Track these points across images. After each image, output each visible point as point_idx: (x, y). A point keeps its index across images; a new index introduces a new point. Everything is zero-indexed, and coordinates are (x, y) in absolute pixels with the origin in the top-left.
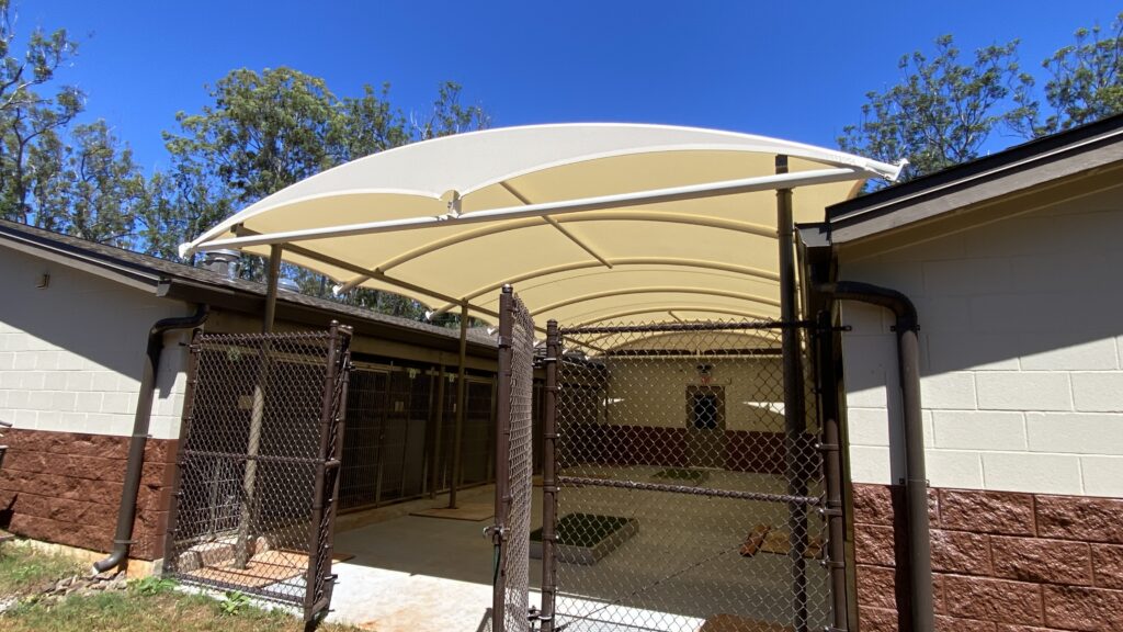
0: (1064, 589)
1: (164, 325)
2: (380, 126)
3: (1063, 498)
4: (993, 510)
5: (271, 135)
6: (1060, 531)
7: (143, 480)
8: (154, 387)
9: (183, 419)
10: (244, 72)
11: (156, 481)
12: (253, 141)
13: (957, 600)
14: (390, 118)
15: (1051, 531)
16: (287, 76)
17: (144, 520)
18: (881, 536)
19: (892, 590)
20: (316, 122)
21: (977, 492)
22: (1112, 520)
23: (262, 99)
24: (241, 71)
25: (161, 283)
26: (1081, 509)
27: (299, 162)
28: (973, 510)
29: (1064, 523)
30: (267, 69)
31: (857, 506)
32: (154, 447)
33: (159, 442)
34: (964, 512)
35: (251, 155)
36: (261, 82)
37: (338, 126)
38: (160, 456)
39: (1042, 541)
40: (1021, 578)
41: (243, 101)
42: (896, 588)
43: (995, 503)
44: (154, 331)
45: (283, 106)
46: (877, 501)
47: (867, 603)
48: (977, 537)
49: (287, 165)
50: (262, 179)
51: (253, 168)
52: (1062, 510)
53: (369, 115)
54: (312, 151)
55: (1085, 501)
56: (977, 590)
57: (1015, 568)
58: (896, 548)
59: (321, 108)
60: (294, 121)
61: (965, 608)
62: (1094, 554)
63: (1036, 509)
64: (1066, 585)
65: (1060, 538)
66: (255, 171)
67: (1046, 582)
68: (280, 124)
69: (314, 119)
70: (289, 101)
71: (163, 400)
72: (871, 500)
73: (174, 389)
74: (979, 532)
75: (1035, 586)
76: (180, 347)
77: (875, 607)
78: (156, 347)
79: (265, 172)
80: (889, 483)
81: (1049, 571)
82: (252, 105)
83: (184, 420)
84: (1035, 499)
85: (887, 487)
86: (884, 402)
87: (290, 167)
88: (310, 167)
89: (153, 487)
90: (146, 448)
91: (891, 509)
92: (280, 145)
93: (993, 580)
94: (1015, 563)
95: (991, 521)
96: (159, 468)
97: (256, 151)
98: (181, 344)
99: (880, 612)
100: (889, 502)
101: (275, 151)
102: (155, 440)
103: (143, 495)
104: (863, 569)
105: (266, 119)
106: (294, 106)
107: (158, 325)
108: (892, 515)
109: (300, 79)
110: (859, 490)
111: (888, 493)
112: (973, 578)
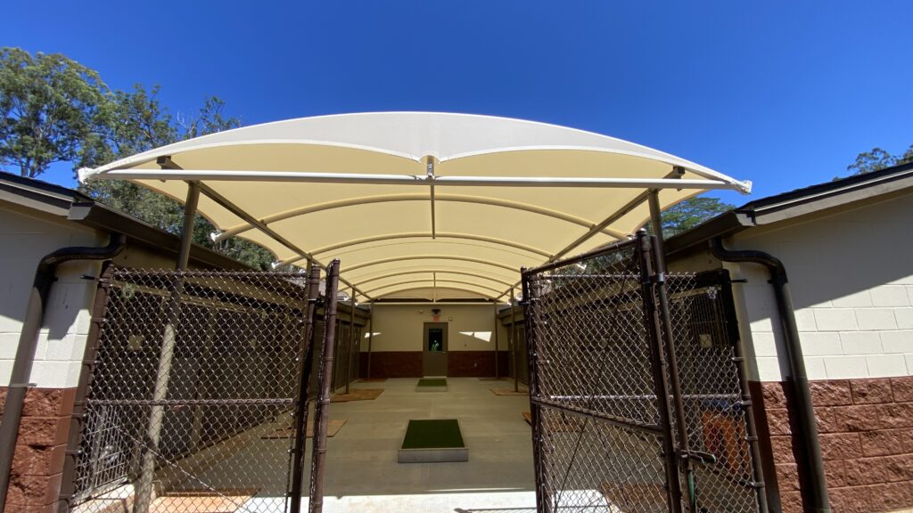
0: (869, 433)
1: (66, 255)
2: (148, 119)
3: (861, 380)
4: (832, 391)
5: (36, 109)
6: (862, 400)
7: (21, 439)
8: (41, 325)
9: (84, 364)
10: (18, 51)
11: (42, 438)
12: (16, 110)
13: (824, 450)
14: (158, 114)
15: (859, 400)
16: (61, 63)
17: (22, 488)
18: (781, 416)
19: (791, 450)
20: (85, 104)
21: (824, 381)
22: (882, 391)
23: (32, 76)
24: (15, 49)
25: (75, 205)
26: (870, 386)
27: (63, 135)
28: (824, 392)
29: (864, 395)
30: (41, 53)
31: (766, 397)
32: (39, 398)
33: (47, 393)
34: (820, 394)
35: (11, 122)
36: (34, 62)
37: (107, 111)
38: (49, 408)
39: (856, 407)
40: (851, 431)
41: (13, 74)
42: (793, 448)
43: (832, 387)
44: (49, 261)
45: (54, 85)
46: (777, 392)
47: (780, 462)
48: (828, 409)
49: (49, 135)
50: (21, 142)
51: (13, 132)
52: (862, 388)
53: (139, 108)
54: (77, 127)
55: (871, 381)
56: (833, 442)
57: (848, 425)
58: (790, 422)
59: (93, 94)
60: (63, 99)
61: (829, 454)
62: (878, 411)
63: (851, 389)
64: (869, 431)
65: (862, 404)
66: (13, 136)
67: (861, 430)
68: (47, 99)
69: (83, 101)
70: (61, 83)
71: (55, 342)
72: (774, 393)
73: (72, 329)
74: (828, 406)
75: (856, 434)
76: (86, 281)
77: (784, 464)
78: (46, 278)
79: (26, 137)
80: (780, 380)
81: (862, 424)
82: (21, 79)
83: (86, 365)
84: (850, 383)
85: (780, 383)
86: (770, 328)
87: (51, 137)
88: (73, 139)
89: (37, 447)
90: (26, 400)
91: (784, 397)
92: (44, 116)
93: (838, 434)
94: (847, 422)
95: (833, 399)
96: (49, 424)
97: (17, 118)
98: (86, 277)
99: (787, 466)
100: (782, 393)
101: (38, 121)
102: (41, 390)
103: (21, 458)
104: (774, 439)
105: (34, 92)
106: (65, 87)
107: (56, 254)
108: (785, 401)
109: (74, 65)
110: (766, 386)
111: (780, 387)
112: (830, 435)
